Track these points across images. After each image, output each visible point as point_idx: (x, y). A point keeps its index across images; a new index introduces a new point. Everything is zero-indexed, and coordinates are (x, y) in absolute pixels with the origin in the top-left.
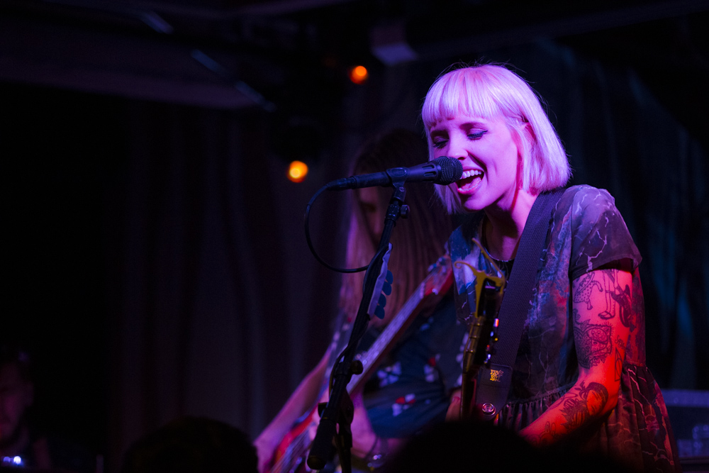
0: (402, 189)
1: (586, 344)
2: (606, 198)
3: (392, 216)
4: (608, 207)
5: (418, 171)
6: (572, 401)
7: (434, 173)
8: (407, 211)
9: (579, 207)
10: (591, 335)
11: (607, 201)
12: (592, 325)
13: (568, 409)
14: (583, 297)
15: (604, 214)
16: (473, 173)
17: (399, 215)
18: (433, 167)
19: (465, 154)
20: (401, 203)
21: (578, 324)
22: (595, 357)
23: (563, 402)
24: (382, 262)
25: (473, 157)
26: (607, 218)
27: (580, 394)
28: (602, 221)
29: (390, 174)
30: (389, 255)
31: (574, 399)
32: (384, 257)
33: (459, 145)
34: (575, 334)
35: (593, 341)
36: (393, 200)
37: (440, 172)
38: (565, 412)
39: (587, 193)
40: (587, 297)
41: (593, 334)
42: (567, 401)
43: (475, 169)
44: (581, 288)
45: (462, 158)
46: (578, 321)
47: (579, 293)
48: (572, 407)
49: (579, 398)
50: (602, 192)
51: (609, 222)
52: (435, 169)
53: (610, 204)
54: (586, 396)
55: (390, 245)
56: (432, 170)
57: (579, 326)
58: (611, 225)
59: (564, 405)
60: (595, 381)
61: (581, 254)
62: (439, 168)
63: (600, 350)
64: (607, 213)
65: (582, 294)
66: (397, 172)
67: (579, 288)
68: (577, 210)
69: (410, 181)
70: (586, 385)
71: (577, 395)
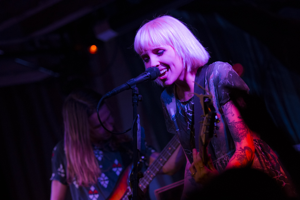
0: (136, 89)
1: (236, 131)
2: (228, 66)
3: (135, 102)
4: (230, 70)
5: (141, 78)
6: (240, 155)
7: (148, 76)
8: (141, 98)
9: (217, 72)
10: (237, 127)
11: (229, 67)
12: (236, 122)
13: (239, 159)
14: (229, 111)
15: (229, 73)
16: (165, 70)
17: (138, 100)
18: (146, 74)
19: (159, 63)
20: (137, 95)
21: (229, 123)
22: (242, 136)
23: (236, 157)
24: (137, 124)
25: (162, 64)
26: (231, 75)
27: (242, 152)
28: (229, 76)
29: (129, 83)
30: (139, 120)
31: (240, 154)
32: (137, 121)
33: (155, 60)
34: (229, 128)
35: (239, 129)
36: (133, 95)
37: (150, 75)
38: (238, 160)
39: (219, 64)
40: (230, 111)
41: (237, 126)
42: (238, 156)
43: (165, 69)
44: (227, 107)
45: (158, 66)
46: (229, 122)
47: (227, 110)
48: (241, 158)
49: (242, 154)
50: (226, 64)
51: (233, 76)
52: (147, 75)
53: (231, 68)
54: (245, 153)
55: (138, 115)
56: (146, 75)
57: (230, 125)
58: (233, 77)
59: (237, 157)
60: (245, 146)
61: (223, 93)
62: (149, 73)
63: (243, 132)
64: (230, 72)
65: (228, 110)
66: (132, 82)
67: (226, 108)
68: (216, 74)
69: (138, 84)
70: (243, 148)
71: (241, 153)
